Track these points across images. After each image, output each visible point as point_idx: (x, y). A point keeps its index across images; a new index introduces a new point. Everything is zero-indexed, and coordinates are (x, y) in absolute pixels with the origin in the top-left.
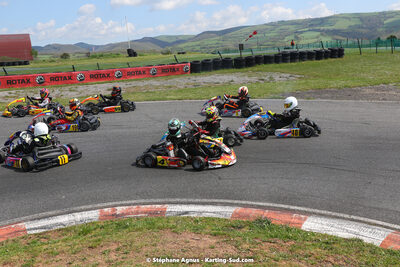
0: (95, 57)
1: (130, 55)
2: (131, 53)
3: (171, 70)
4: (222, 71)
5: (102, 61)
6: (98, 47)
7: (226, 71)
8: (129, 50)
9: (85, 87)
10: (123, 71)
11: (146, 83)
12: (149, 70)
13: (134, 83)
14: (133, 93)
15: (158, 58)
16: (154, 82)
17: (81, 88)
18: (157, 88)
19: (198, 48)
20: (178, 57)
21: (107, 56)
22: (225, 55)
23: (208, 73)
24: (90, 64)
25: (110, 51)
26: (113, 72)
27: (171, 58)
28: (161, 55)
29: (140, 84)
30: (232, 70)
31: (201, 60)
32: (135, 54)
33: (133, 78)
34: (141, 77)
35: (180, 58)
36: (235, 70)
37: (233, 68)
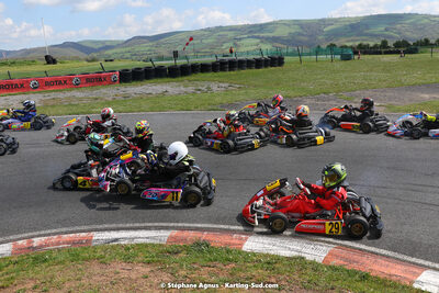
0: (6, 64)
1: (48, 63)
2: (50, 60)
3: (96, 80)
4: (155, 80)
5: (14, 70)
6: (8, 53)
7: (159, 80)
8: (47, 57)
10: (40, 81)
11: (68, 94)
12: (71, 79)
13: (53, 95)
14: (53, 106)
15: (81, 66)
16: (77, 93)
18: (81, 99)
19: (128, 55)
20: (105, 64)
21: (21, 64)
22: (157, 63)
23: (139, 83)
25: (26, 57)
26: (28, 82)
27: (96, 66)
28: (85, 63)
29: (61, 95)
30: (166, 80)
31: (130, 68)
32: (54, 62)
33: (51, 89)
34: (61, 87)
35: (108, 66)
36: (169, 79)
37: (167, 76)
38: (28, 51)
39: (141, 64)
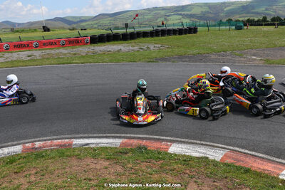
0: (18, 32)
1: (45, 31)
2: (46, 29)
3: (75, 42)
4: (113, 42)
5: (23, 35)
6: (19, 24)
7: (116, 42)
8: (44, 27)
9: (10, 54)
10: (39, 42)
11: (57, 51)
12: (59, 42)
13: (48, 51)
14: (48, 59)
15: (66, 33)
16: (63, 51)
17: (7, 55)
18: (65, 54)
19: (96, 26)
20: (81, 32)
21: (28, 31)
22: (115, 31)
23: (103, 44)
24: (14, 37)
25: (30, 27)
26: (32, 43)
27: (75, 33)
28: (68, 31)
29: (53, 52)
30: (120, 42)
31: (97, 34)
32: (48, 30)
33: (47, 47)
34: (53, 47)
35: (83, 33)
36: (122, 42)
37: (121, 40)
38: (32, 24)
39: (104, 32)
